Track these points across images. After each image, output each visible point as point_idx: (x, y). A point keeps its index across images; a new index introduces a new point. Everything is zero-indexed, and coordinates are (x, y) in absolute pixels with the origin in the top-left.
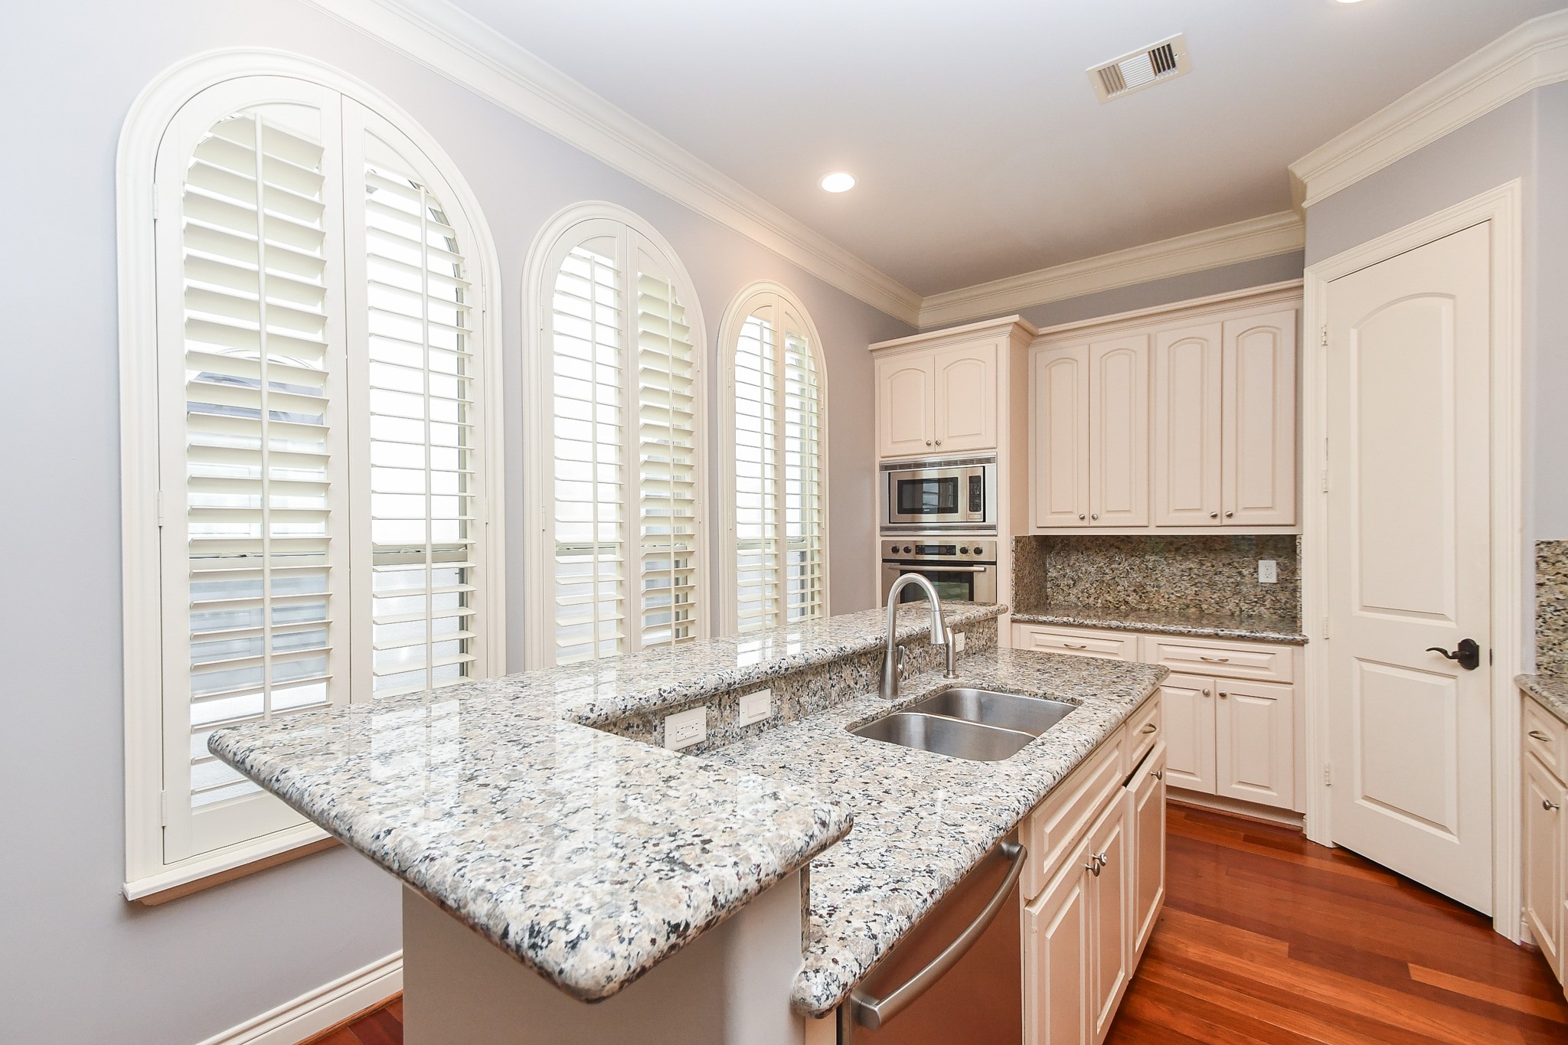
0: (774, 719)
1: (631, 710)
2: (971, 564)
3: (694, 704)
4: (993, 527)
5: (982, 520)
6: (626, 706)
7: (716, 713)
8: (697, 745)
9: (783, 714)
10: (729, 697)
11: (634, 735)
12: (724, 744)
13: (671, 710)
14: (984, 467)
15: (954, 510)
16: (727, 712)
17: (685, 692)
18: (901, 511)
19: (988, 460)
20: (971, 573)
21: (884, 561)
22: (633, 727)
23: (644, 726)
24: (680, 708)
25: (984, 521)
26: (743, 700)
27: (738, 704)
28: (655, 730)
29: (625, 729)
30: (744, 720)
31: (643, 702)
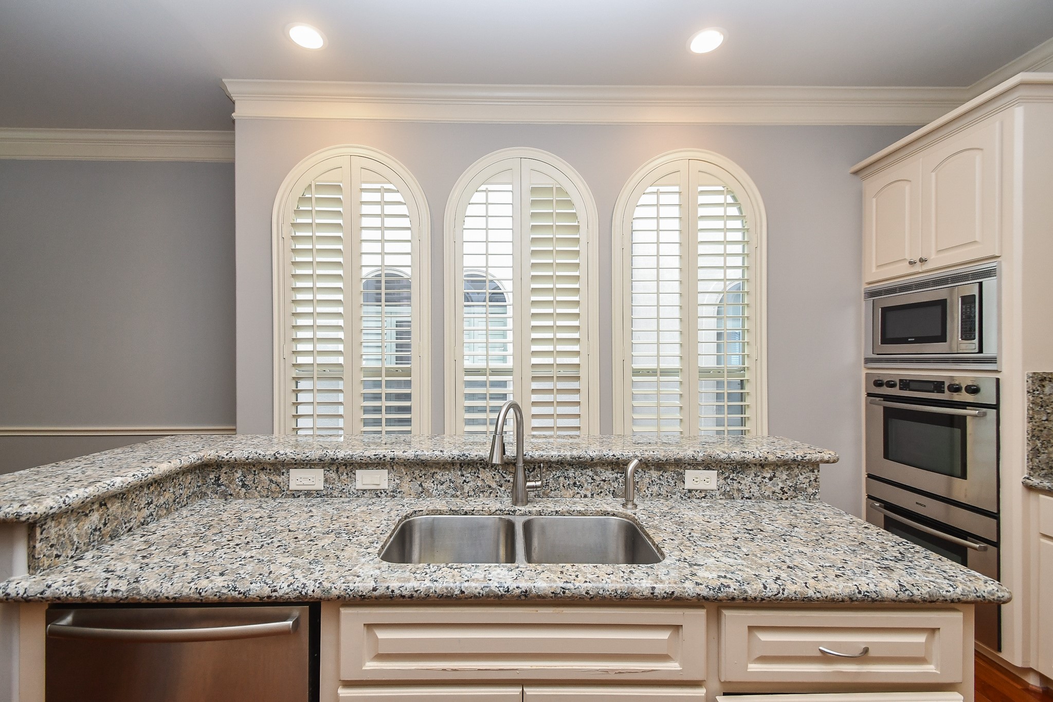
0: (393, 492)
1: (252, 459)
2: (964, 405)
3: (314, 466)
4: (992, 360)
5: (977, 350)
6: (248, 456)
7: (334, 475)
8: (317, 491)
9: (403, 490)
10: (346, 468)
11: (267, 474)
12: (341, 497)
13: (295, 466)
14: (981, 284)
15: (942, 338)
16: (344, 476)
17: (294, 457)
18: (884, 341)
19: (989, 273)
20: (964, 418)
21: (869, 395)
22: (266, 469)
23: (274, 471)
24: (302, 466)
25: (981, 351)
26: (358, 472)
27: (355, 474)
28: (283, 475)
29: (261, 470)
30: (359, 485)
31: (261, 457)
